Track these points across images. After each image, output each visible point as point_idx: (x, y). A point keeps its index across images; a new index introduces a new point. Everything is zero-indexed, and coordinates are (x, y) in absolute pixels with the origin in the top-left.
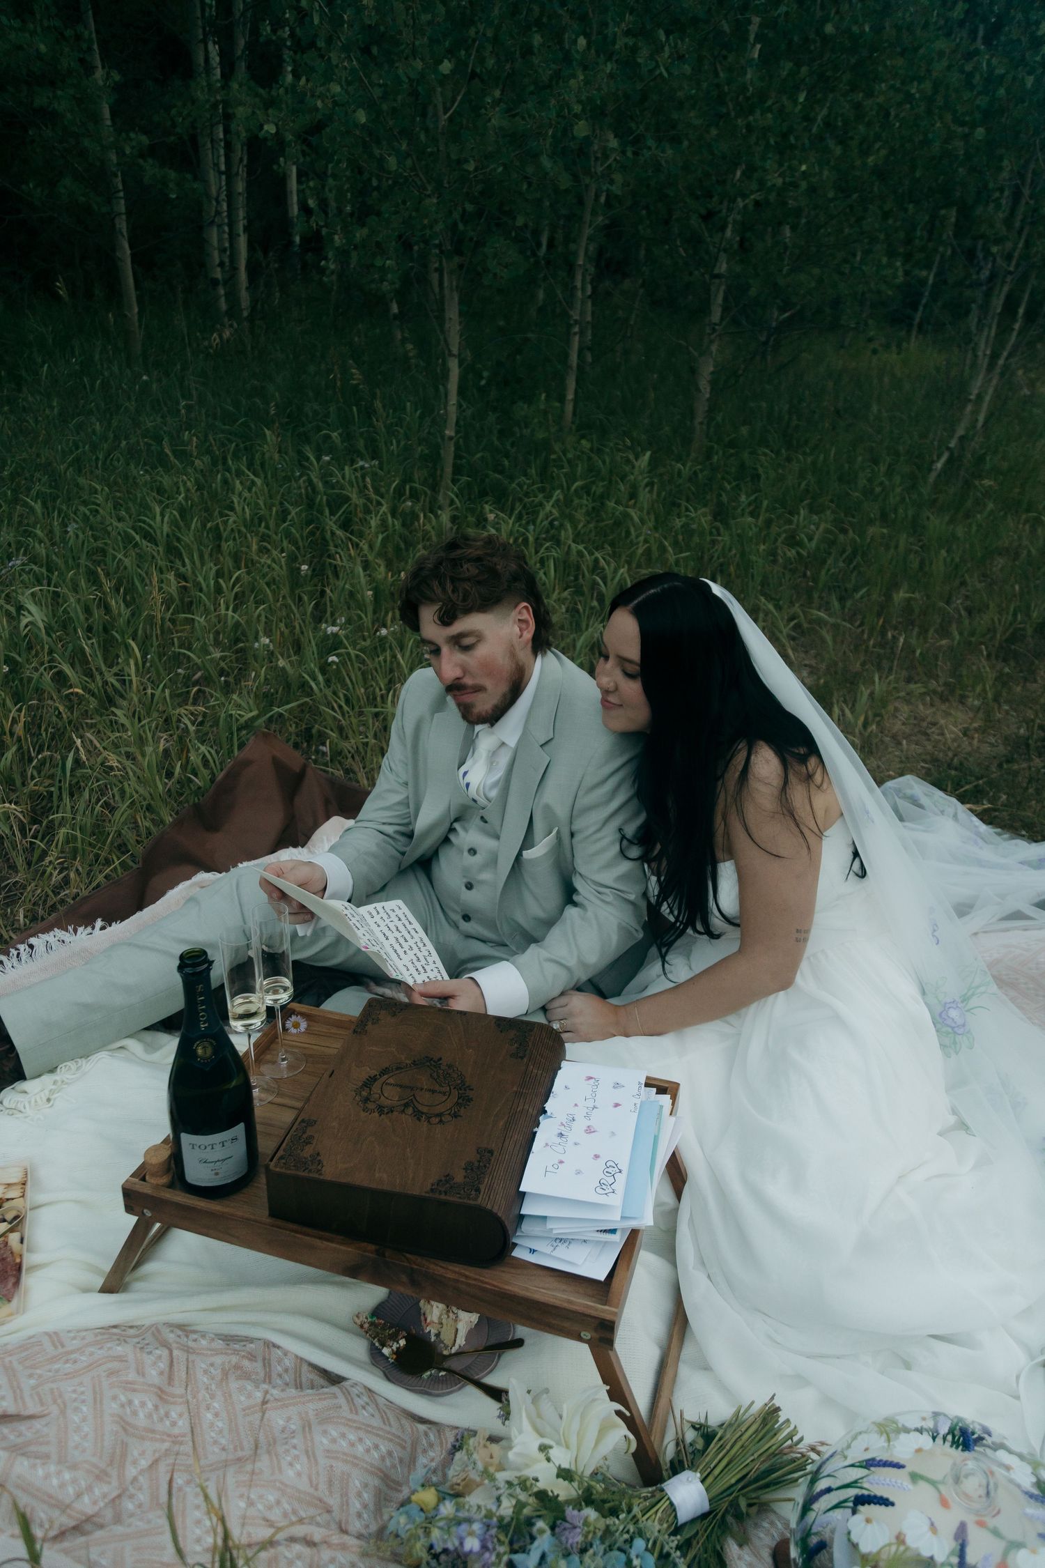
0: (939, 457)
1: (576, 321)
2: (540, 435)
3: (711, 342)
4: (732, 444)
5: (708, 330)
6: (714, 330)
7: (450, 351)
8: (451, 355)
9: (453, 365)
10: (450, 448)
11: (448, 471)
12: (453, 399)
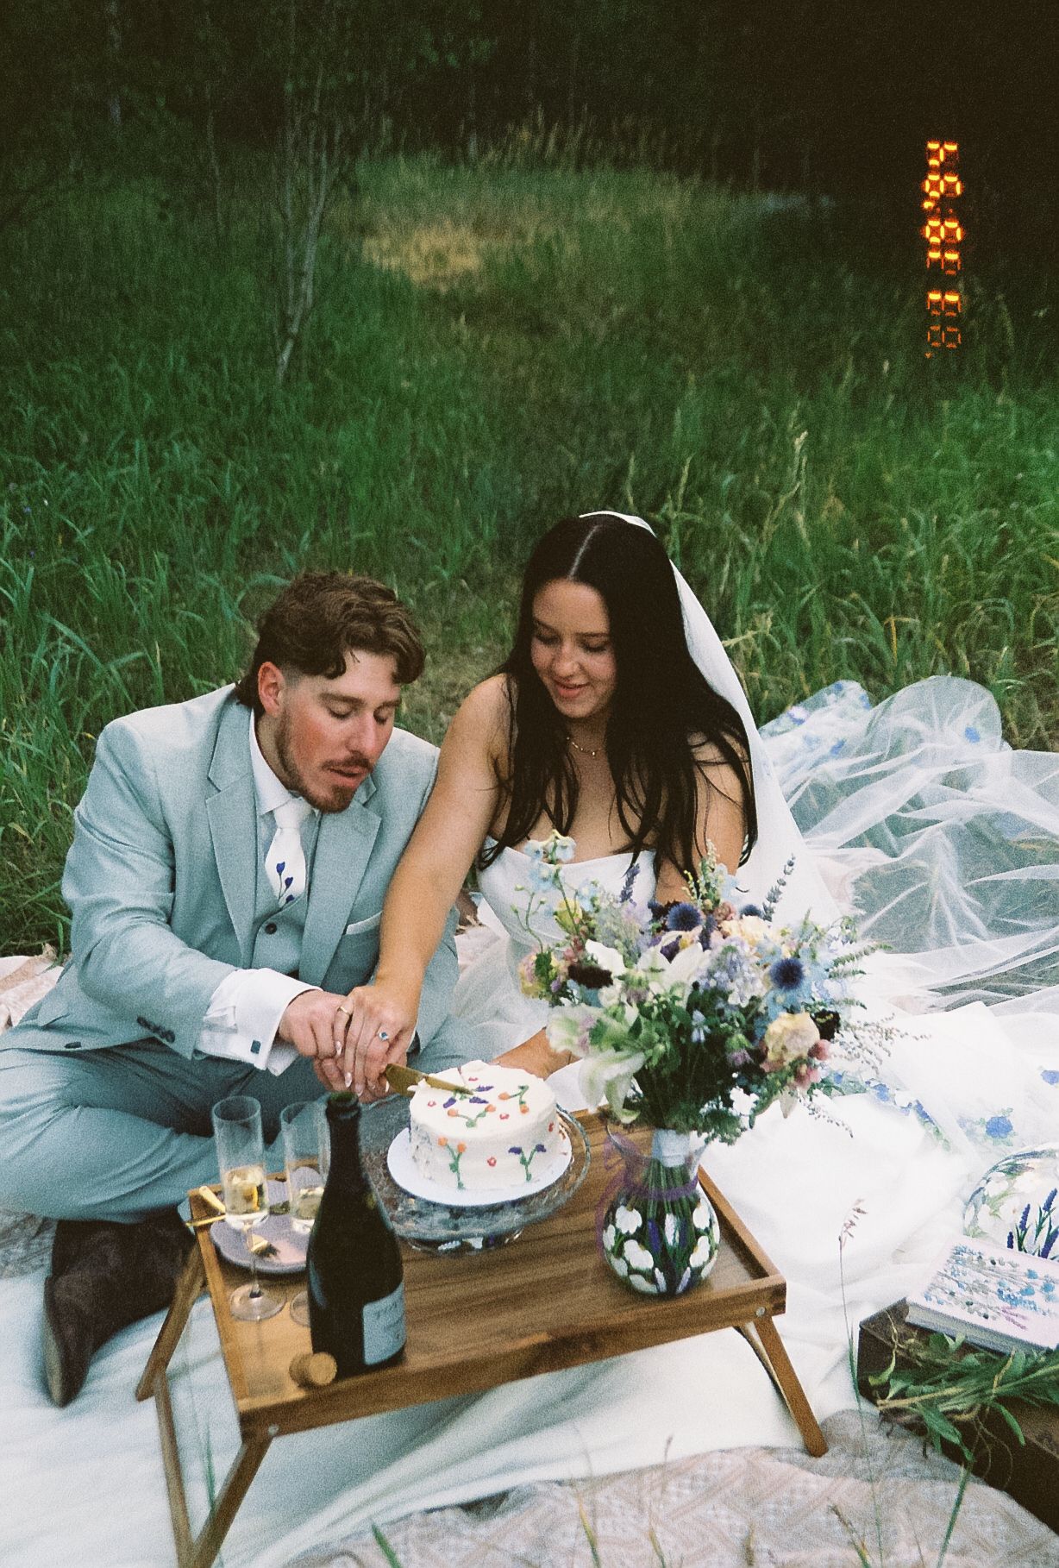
0: (283, 348)
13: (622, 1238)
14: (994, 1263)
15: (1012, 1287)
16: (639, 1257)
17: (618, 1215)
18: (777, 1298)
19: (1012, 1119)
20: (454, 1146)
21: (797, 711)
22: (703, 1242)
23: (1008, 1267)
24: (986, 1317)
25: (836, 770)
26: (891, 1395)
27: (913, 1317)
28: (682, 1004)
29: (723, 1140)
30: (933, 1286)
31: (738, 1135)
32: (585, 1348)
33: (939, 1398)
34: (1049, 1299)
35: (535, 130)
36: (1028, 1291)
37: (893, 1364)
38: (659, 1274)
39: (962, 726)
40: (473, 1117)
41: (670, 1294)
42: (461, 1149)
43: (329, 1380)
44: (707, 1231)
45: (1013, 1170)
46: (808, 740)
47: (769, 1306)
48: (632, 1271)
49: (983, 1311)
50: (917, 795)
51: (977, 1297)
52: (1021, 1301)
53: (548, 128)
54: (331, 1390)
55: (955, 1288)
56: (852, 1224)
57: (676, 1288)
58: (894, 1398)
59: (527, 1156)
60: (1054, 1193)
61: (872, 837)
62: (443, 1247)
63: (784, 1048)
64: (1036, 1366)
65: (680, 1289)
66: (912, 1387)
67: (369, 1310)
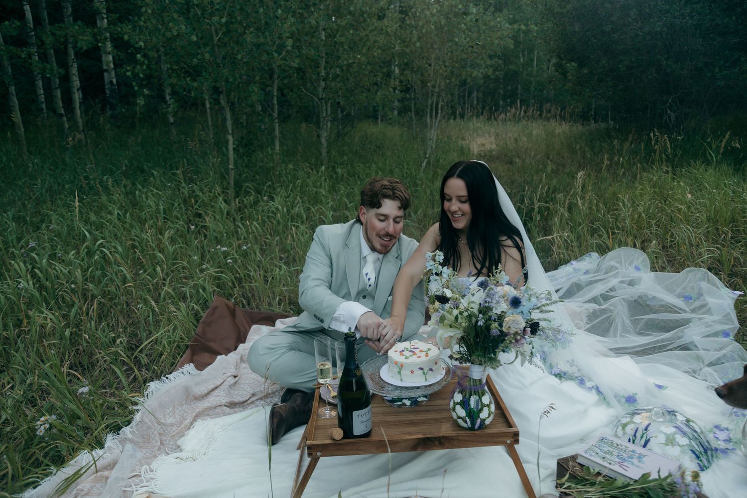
1: (276, 118)
2: (271, 165)
3: (324, 124)
6: (324, 120)
8: (229, 133)
9: (230, 138)
10: (232, 173)
11: (232, 183)
12: (231, 152)
13: (455, 404)
14: (617, 445)
15: (624, 455)
16: (461, 412)
17: (455, 396)
18: (515, 437)
19: (637, 397)
20: (399, 364)
21: (574, 262)
22: (486, 410)
23: (624, 447)
24: (610, 464)
25: (584, 278)
26: (564, 487)
27: (580, 460)
28: (476, 311)
29: (492, 368)
30: (589, 449)
31: (498, 367)
32: (437, 443)
33: (585, 491)
34: (640, 462)
35: (516, 109)
36: (629, 457)
37: (567, 476)
38: (468, 420)
39: (633, 266)
40: (408, 356)
41: (472, 429)
42: (402, 366)
43: (339, 439)
44: (488, 406)
45: (634, 414)
46: (575, 269)
47: (512, 440)
48: (459, 417)
49: (609, 461)
50: (613, 287)
51: (607, 456)
52: (626, 460)
53: (521, 108)
54: (340, 442)
55: (598, 451)
56: (549, 412)
57: (474, 427)
58: (565, 489)
59: (426, 371)
60: (650, 424)
61: (594, 300)
62: (396, 404)
63: (509, 327)
64: (628, 485)
65: (476, 427)
66: (573, 485)
67: (355, 413)
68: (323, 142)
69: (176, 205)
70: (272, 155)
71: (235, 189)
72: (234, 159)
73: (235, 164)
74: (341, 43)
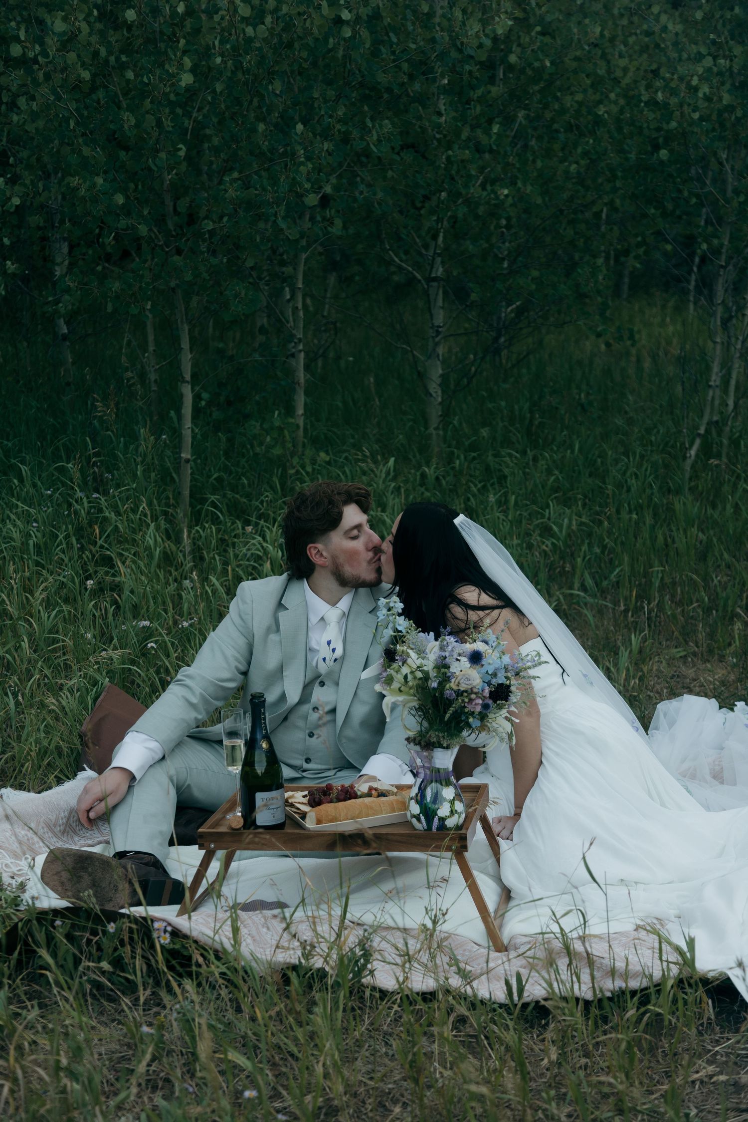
0: (692, 444)
1: (300, 340)
2: (277, 451)
3: (437, 344)
4: (473, 447)
5: (431, 333)
7: (183, 377)
8: (184, 381)
9: (187, 392)
10: (188, 470)
11: (187, 493)
12: (188, 423)
18: (464, 842)
32: (360, 842)
43: (239, 827)
47: (460, 845)
54: (239, 831)
67: (259, 795)
68: (432, 391)
69: (61, 537)
70: (281, 429)
71: (191, 505)
72: (194, 437)
73: (196, 449)
74: (463, 161)
